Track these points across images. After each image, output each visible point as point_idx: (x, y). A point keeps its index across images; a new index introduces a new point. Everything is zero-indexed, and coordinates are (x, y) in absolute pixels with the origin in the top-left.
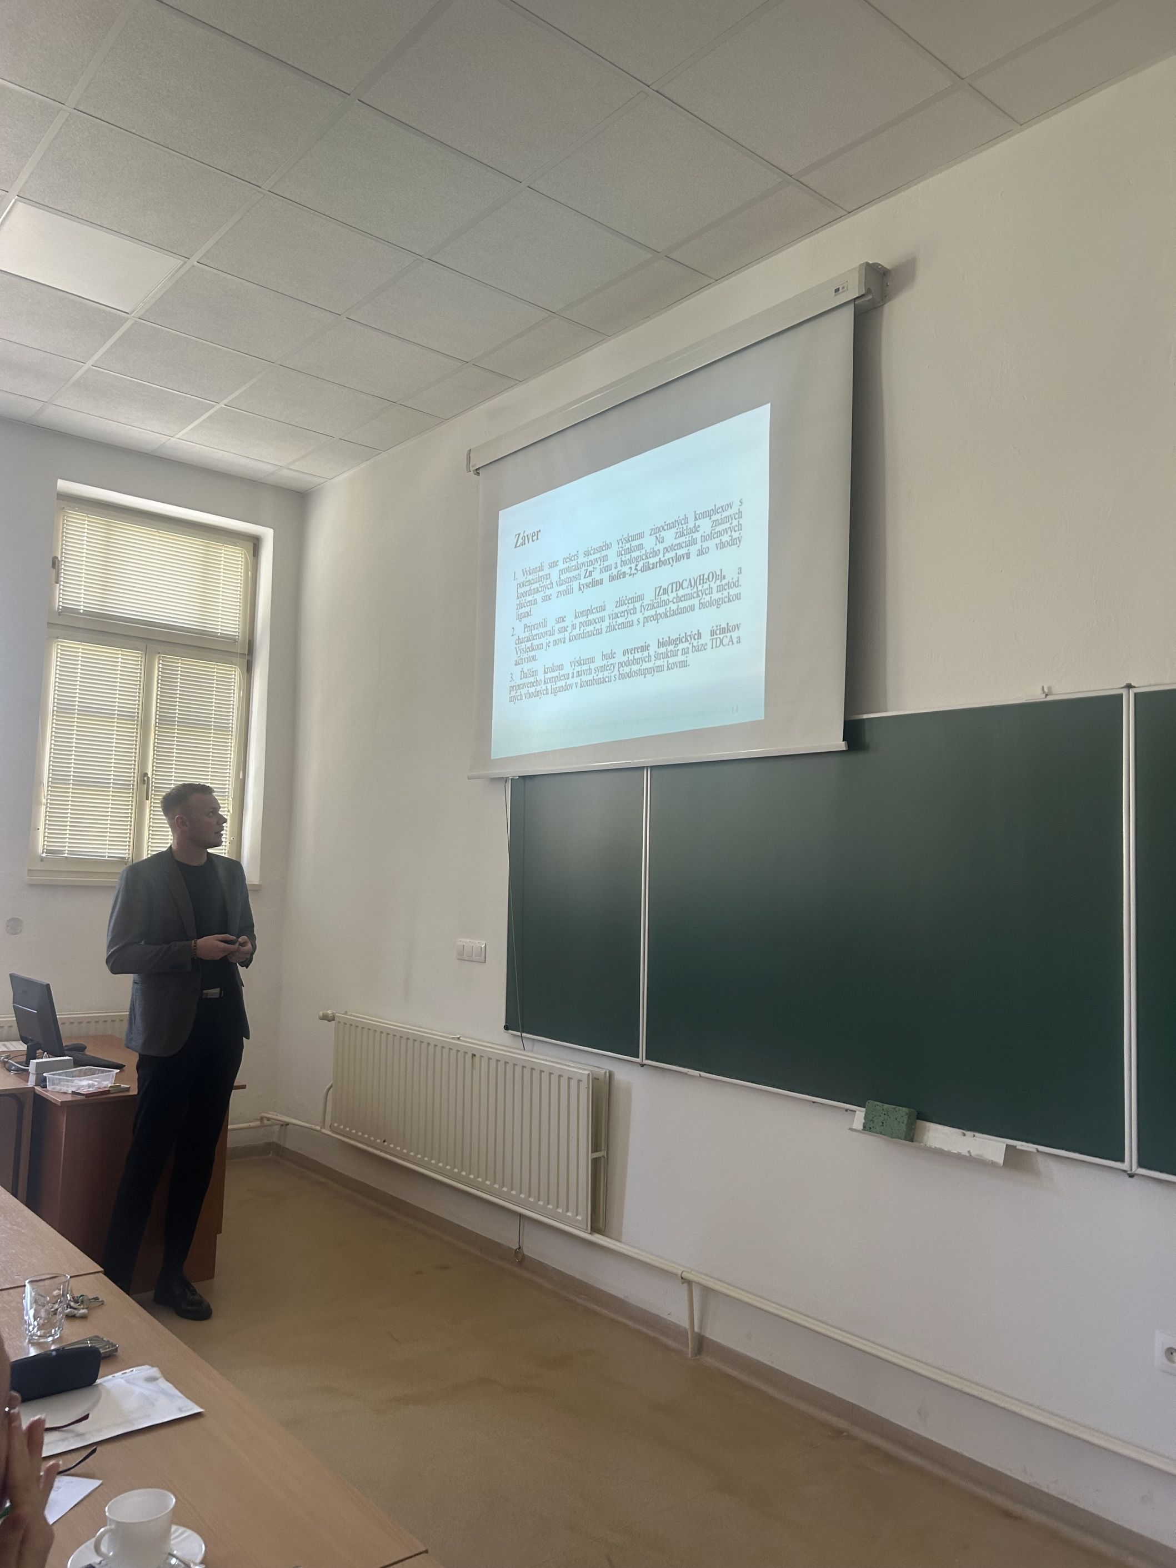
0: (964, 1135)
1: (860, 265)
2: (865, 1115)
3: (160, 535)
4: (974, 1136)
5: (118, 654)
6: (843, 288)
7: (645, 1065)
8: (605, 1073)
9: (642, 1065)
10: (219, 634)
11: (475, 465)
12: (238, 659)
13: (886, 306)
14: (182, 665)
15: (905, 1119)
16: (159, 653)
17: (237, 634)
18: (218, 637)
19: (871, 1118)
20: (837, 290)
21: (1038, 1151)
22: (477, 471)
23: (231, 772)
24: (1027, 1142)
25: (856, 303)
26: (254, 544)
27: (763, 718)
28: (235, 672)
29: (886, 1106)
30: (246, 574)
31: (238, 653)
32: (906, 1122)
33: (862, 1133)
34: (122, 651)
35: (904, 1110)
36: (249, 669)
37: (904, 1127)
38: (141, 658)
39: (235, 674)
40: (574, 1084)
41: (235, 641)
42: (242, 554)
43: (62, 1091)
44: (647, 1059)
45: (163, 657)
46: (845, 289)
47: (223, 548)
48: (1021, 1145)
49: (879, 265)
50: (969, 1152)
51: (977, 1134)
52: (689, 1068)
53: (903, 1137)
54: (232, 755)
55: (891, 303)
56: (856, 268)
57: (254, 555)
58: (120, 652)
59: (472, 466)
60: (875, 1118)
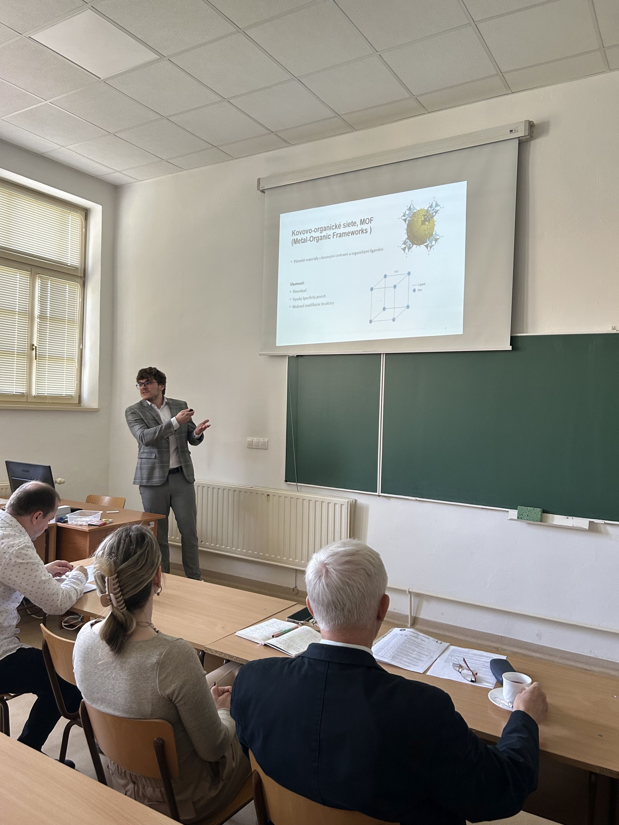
0: (568, 518)
1: (525, 121)
2: (518, 513)
3: (38, 203)
4: (573, 518)
5: (17, 273)
6: (515, 130)
7: (380, 496)
8: (353, 500)
9: (379, 496)
10: (69, 265)
11: (264, 187)
12: (79, 279)
13: (532, 142)
14: (51, 282)
15: (540, 513)
16: (39, 274)
17: (78, 265)
18: (69, 266)
19: (521, 514)
20: (511, 131)
21: (605, 522)
22: (263, 191)
23: (76, 344)
24: (599, 519)
25: (520, 138)
26: (85, 213)
27: (462, 333)
28: (77, 286)
29: (529, 508)
30: (82, 230)
31: (79, 276)
32: (540, 514)
33: (517, 521)
34: (19, 271)
35: (539, 510)
36: (84, 286)
37: (540, 517)
38: (30, 276)
39: (78, 288)
40: (338, 507)
41: (77, 268)
42: (80, 218)
43: (79, 524)
44: (382, 492)
45: (41, 276)
46: (516, 131)
47: (70, 214)
48: (596, 521)
49: (533, 122)
50: (573, 525)
51: (574, 518)
52: (409, 496)
53: (539, 521)
54: (77, 336)
55: (535, 141)
56: (522, 122)
57: (85, 220)
58: (18, 272)
59: (262, 188)
60: (523, 514)
